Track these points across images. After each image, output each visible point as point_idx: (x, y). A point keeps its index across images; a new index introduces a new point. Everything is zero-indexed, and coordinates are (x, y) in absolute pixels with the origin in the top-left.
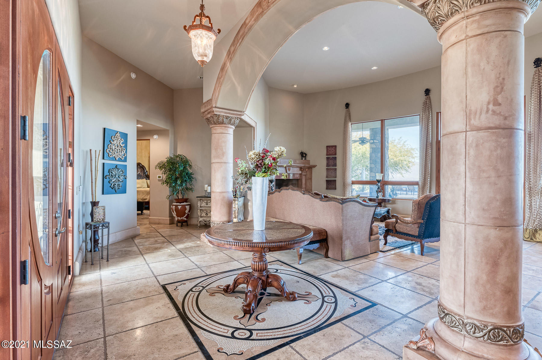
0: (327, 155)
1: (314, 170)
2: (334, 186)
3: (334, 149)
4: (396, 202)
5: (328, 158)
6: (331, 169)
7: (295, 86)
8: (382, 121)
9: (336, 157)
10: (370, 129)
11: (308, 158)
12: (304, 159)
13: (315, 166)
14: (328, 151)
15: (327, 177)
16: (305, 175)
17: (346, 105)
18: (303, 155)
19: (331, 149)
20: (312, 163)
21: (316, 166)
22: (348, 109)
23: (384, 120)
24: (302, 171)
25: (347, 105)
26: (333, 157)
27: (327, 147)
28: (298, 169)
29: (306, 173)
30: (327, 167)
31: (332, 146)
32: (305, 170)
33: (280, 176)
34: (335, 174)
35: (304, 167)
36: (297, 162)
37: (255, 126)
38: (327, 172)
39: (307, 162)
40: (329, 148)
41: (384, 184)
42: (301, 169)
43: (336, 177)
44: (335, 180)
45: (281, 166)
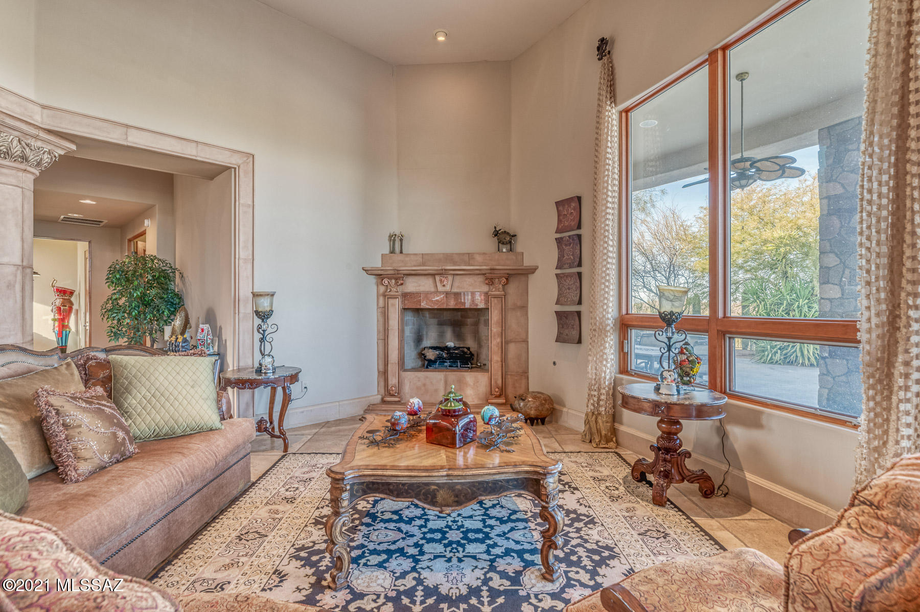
0: (558, 231)
1: (532, 278)
2: (575, 332)
3: (574, 209)
4: (764, 420)
5: (559, 241)
6: (569, 276)
8: (716, 58)
9: (580, 236)
10: (821, 130)
11: (519, 247)
12: (504, 251)
13: (533, 270)
14: (561, 218)
15: (558, 302)
16: (501, 298)
17: (598, 48)
18: (504, 238)
19: (568, 211)
20: (527, 262)
21: (535, 269)
22: (606, 60)
23: (724, 48)
24: (489, 285)
25: (603, 47)
26: (570, 237)
27: (557, 203)
28: (476, 278)
29: (504, 291)
30: (559, 271)
31: (569, 201)
32: (497, 280)
33: (420, 301)
34: (578, 291)
35: (496, 272)
36: (479, 258)
37: (234, 162)
38: (559, 287)
39: (514, 258)
40: (564, 206)
41: (723, 334)
42: (490, 278)
43: (580, 303)
44: (579, 314)
45: (413, 272)
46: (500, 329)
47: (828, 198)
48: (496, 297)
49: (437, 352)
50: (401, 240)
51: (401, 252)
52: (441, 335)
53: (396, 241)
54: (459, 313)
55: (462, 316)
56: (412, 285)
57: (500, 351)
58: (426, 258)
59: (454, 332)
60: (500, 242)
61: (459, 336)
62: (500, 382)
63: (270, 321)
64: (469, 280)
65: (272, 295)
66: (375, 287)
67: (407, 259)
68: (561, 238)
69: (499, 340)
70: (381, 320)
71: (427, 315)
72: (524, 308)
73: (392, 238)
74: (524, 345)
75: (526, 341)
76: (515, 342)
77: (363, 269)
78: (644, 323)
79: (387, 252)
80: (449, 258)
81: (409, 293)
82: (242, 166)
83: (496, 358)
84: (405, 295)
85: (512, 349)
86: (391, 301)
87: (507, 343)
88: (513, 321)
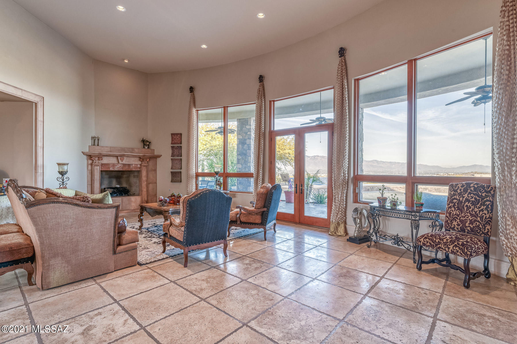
0: (172, 144)
1: (158, 160)
2: (179, 179)
3: (179, 137)
5: (172, 147)
6: (176, 159)
7: (126, 61)
8: (225, 108)
9: (181, 147)
10: (237, 119)
11: (152, 147)
12: (146, 148)
13: (159, 156)
14: (173, 139)
15: (172, 168)
16: (146, 166)
17: (190, 89)
18: (146, 143)
19: (176, 137)
20: (156, 153)
21: (161, 156)
22: (192, 93)
23: (227, 107)
24: (142, 161)
25: (192, 89)
26: (177, 146)
27: (172, 134)
28: (136, 158)
29: (148, 163)
30: (172, 158)
31: (177, 134)
32: (145, 160)
33: (109, 167)
34: (180, 165)
35: (145, 156)
36: (136, 150)
37: (36, 100)
38: (172, 163)
39: (151, 151)
40: (174, 135)
41: (226, 177)
42: (141, 159)
43: (181, 169)
44: (181, 172)
45: (108, 155)
46: (146, 179)
47: (239, 139)
48: (144, 166)
49: (112, 190)
50: (98, 140)
51: (98, 145)
52: (110, 182)
53: (95, 141)
54: (121, 173)
55: (121, 174)
56: (105, 160)
57: (146, 187)
58: (112, 148)
59: (117, 181)
60: (144, 145)
61: (119, 183)
62: (146, 199)
63: (65, 176)
64: (133, 159)
65: (68, 164)
66: (86, 161)
67: (103, 149)
68: (174, 146)
69: (146, 183)
70: (90, 176)
71: (104, 174)
72: (155, 170)
73: (93, 138)
74: (155, 184)
75: (156, 183)
76: (152, 183)
77: (82, 152)
78: (204, 175)
79: (91, 145)
80: (123, 149)
81: (104, 164)
82: (39, 102)
83: (145, 190)
84: (102, 165)
85: (151, 186)
86: (95, 167)
87: (149, 184)
88: (151, 176)
